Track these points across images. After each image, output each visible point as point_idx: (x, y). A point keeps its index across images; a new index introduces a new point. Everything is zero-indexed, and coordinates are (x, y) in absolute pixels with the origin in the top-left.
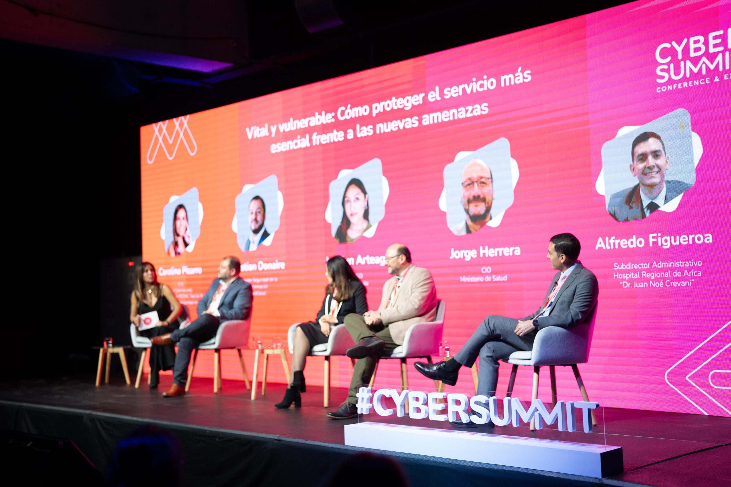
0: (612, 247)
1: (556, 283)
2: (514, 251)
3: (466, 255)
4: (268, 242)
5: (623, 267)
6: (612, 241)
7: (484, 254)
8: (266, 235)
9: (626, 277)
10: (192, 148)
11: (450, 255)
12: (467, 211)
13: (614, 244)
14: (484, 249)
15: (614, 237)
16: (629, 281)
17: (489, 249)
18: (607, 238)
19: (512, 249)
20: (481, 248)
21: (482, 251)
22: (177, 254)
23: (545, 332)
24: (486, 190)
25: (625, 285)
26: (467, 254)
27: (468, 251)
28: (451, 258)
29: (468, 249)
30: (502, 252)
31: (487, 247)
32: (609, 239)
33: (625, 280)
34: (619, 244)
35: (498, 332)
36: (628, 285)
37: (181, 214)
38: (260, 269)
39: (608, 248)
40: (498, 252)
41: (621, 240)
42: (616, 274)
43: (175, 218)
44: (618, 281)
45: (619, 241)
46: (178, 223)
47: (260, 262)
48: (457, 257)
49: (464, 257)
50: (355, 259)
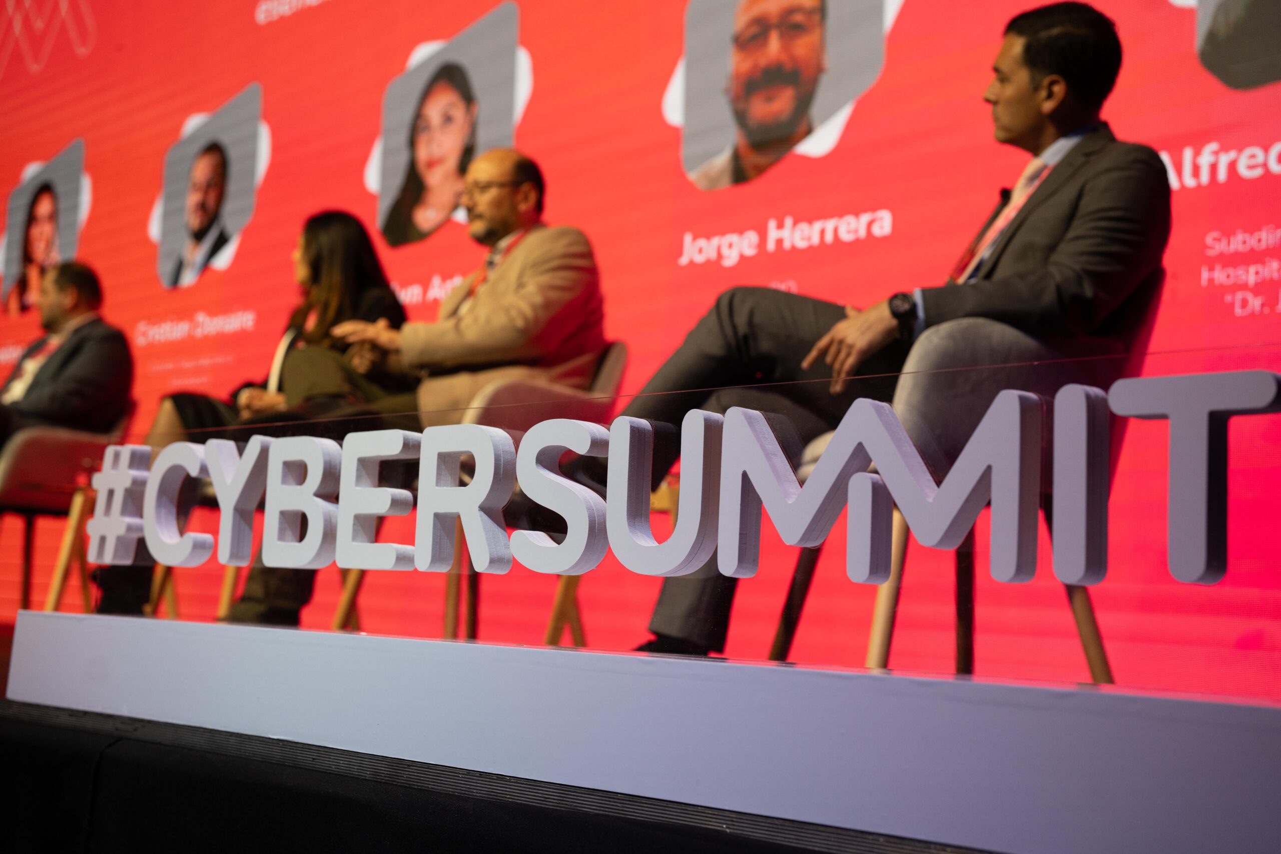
0: (1205, 178)
1: (1006, 195)
2: (870, 224)
3: (725, 251)
4: (224, 260)
5: (1239, 242)
6: (1205, 159)
7: (779, 242)
8: (221, 241)
9: (1251, 274)
10: (83, 36)
11: (680, 253)
12: (741, 117)
13: (1214, 168)
14: (780, 226)
15: (1213, 146)
16: (1259, 289)
17: (795, 223)
18: (1188, 154)
19: (865, 218)
20: (772, 224)
21: (773, 234)
22: (24, 308)
23: (951, 336)
24: (802, 47)
25: (1244, 303)
26: (730, 246)
27: (733, 238)
28: (684, 260)
29: (733, 231)
30: (836, 231)
31: (789, 221)
32: (1197, 153)
33: (1244, 287)
34: (1232, 166)
35: (765, 345)
36: (1255, 303)
37: (44, 207)
38: (199, 333)
39: (1190, 182)
40: (823, 232)
41: (1240, 150)
42: (1211, 269)
43: (31, 219)
44: (1216, 292)
45: (1232, 155)
46: (36, 231)
47: (201, 317)
48: (699, 259)
49: (720, 256)
50: (426, 286)
